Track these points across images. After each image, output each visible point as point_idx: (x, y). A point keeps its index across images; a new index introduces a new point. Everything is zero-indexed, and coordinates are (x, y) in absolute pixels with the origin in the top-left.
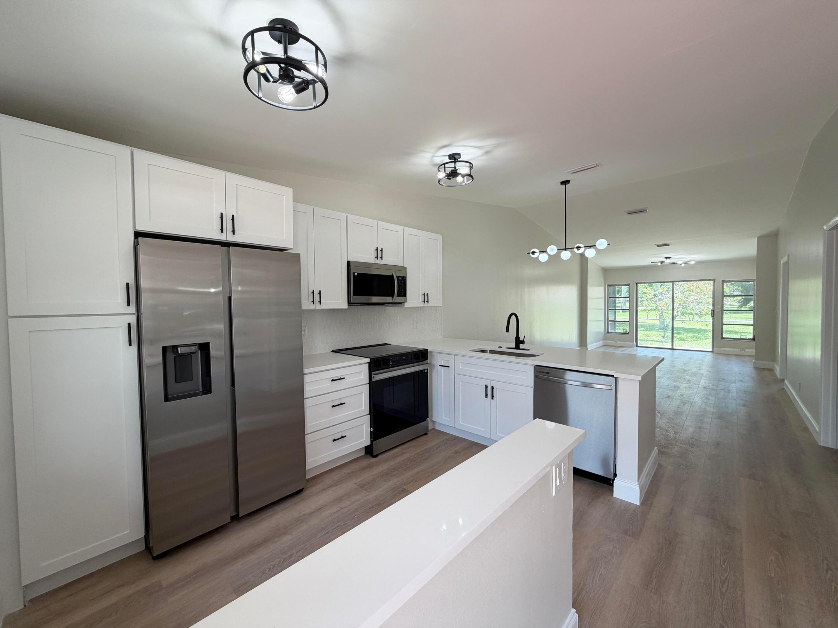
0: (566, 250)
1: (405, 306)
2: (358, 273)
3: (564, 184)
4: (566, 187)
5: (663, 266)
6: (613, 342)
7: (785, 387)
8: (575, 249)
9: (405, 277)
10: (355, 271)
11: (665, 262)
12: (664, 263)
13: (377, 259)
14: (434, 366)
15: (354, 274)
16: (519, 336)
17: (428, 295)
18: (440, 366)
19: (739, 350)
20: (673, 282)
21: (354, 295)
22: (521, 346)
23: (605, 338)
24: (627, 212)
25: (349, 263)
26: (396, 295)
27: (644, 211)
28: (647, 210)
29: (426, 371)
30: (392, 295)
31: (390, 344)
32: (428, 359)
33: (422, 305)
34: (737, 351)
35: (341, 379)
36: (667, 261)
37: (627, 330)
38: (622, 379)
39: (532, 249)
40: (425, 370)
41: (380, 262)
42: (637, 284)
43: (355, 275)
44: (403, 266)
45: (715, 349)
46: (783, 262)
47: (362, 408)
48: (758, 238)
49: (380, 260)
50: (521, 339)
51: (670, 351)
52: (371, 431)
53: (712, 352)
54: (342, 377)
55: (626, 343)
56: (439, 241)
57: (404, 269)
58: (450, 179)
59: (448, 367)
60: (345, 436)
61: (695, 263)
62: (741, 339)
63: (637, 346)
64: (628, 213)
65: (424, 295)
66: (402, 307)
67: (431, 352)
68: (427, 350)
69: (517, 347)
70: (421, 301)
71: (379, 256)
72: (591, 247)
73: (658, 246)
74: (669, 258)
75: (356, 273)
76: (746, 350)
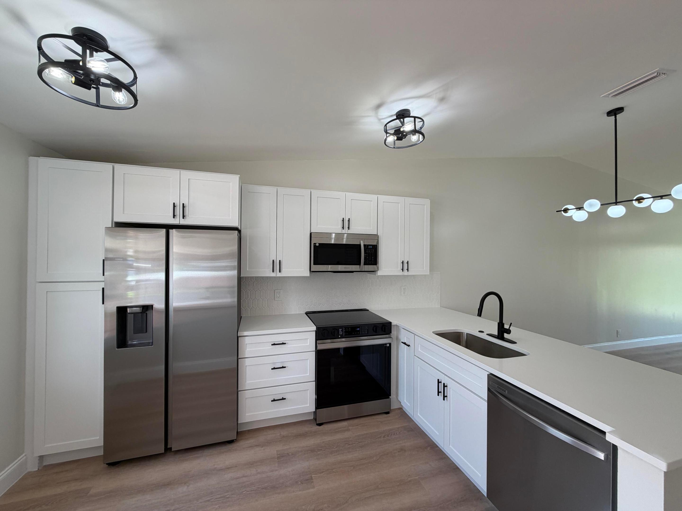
0: (616, 205)
1: (378, 275)
2: (319, 244)
3: (613, 114)
4: (617, 118)
8: (634, 202)
9: (376, 245)
10: (317, 241)
13: (343, 229)
15: (315, 245)
16: (504, 322)
17: (407, 263)
18: (402, 342)
21: (314, 264)
25: (311, 234)
26: (363, 264)
29: (388, 345)
30: (359, 264)
31: (368, 310)
32: (391, 333)
33: (401, 273)
35: (283, 344)
39: (564, 207)
40: (386, 344)
41: (347, 232)
44: (376, 234)
47: (307, 374)
49: (347, 230)
52: (316, 398)
54: (284, 342)
56: (425, 206)
57: (376, 237)
58: (401, 139)
59: (409, 346)
60: (285, 399)
65: (403, 263)
66: (376, 275)
67: (395, 326)
68: (391, 322)
69: (500, 337)
70: (399, 269)
71: (346, 226)
72: (663, 197)
75: (317, 244)
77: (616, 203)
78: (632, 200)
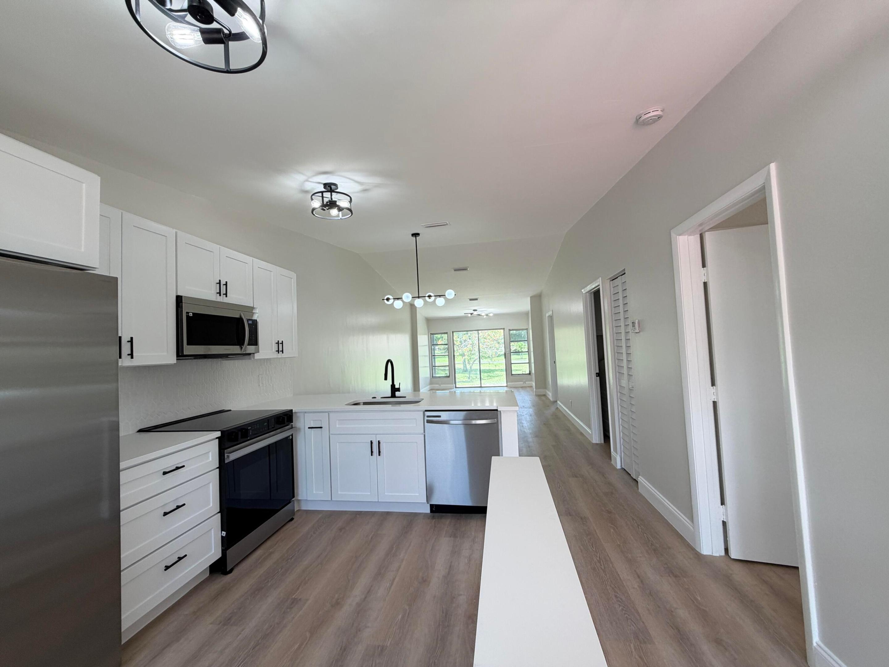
0: (419, 299)
1: (255, 358)
2: (193, 313)
3: (414, 236)
4: (417, 239)
5: (473, 316)
6: (438, 385)
7: (558, 407)
8: (427, 298)
9: (256, 322)
10: (188, 309)
11: (474, 314)
12: (472, 315)
13: (220, 295)
14: (299, 429)
15: (188, 314)
16: (395, 384)
17: (282, 343)
18: (309, 428)
19: (522, 383)
20: (478, 330)
21: (188, 344)
22: (397, 394)
23: (431, 383)
24: (454, 269)
25: (177, 298)
26: (247, 344)
27: (465, 269)
28: (468, 269)
29: (291, 437)
30: (240, 343)
31: (230, 410)
32: (292, 422)
33: (276, 355)
34: (520, 384)
35: (178, 468)
37: (447, 374)
38: (504, 411)
39: (386, 296)
40: (289, 436)
41: (223, 300)
42: (453, 332)
43: (190, 315)
44: (253, 306)
45: (508, 383)
46: (548, 315)
47: (209, 504)
48: (531, 297)
49: (223, 298)
52: (222, 536)
53: (507, 386)
54: (180, 466)
55: (447, 385)
56: (292, 279)
57: (253, 310)
58: (324, 210)
59: (321, 428)
60: (186, 556)
61: (493, 315)
62: (523, 374)
63: (456, 387)
65: (278, 343)
66: (251, 359)
67: (295, 412)
68: (292, 410)
69: (393, 395)
70: (274, 351)
71: (223, 291)
72: (441, 297)
73: (471, 300)
74: (476, 310)
75: (190, 313)
76: (527, 383)
77: (419, 297)
78: (425, 297)
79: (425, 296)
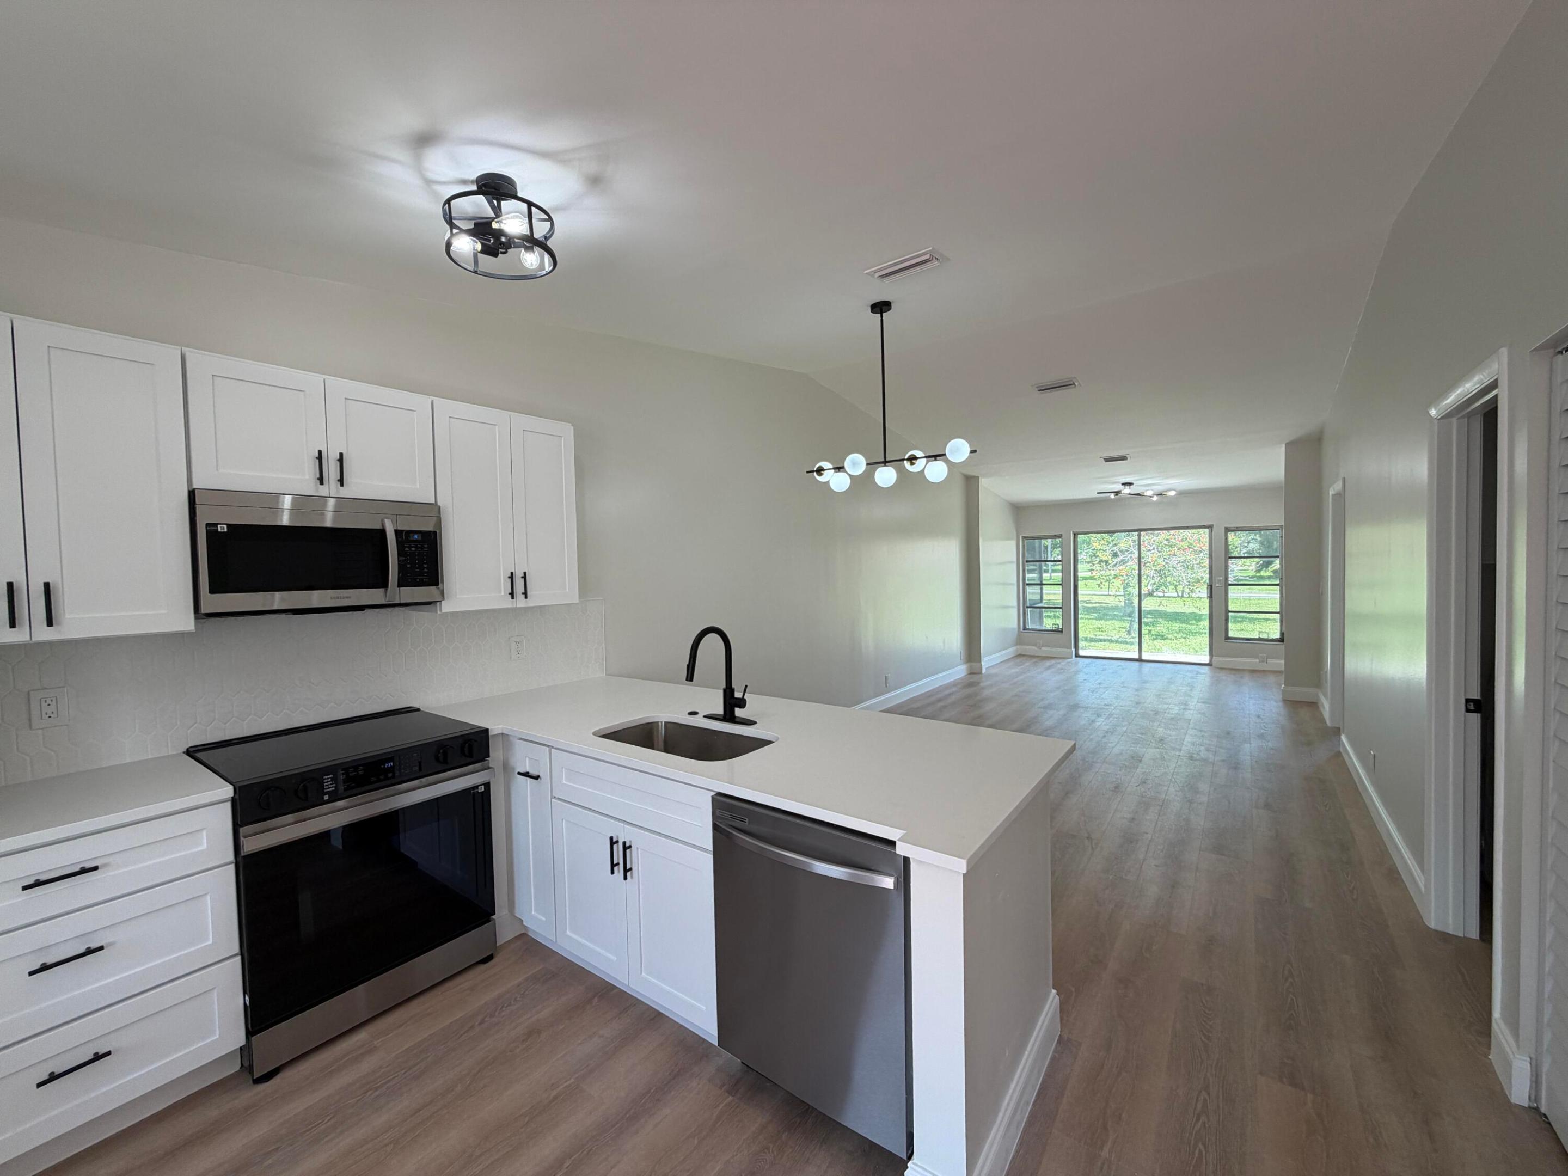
0: (885, 466)
1: (443, 611)
2: (230, 526)
3: (878, 310)
4: (884, 318)
5: (1119, 499)
6: (1033, 648)
8: (905, 462)
9: (435, 533)
10: (221, 517)
11: (1122, 492)
12: (1120, 495)
13: (321, 483)
15: (216, 527)
16: (733, 686)
17: (524, 577)
18: (520, 773)
19: (1257, 660)
20: (1139, 530)
21: (212, 591)
23: (1019, 641)
24: (1037, 387)
25: (192, 494)
26: (396, 584)
27: (1070, 385)
28: (1076, 384)
29: (482, 789)
30: (384, 584)
31: (418, 710)
32: (489, 757)
33: (508, 603)
34: (1252, 662)
35: (84, 871)
36: (1127, 490)
37: (1058, 625)
38: (920, 862)
39: (816, 463)
40: (476, 787)
41: (335, 491)
42: (1075, 535)
43: (219, 530)
44: (433, 502)
45: (1214, 659)
46: (1334, 493)
47: (207, 939)
48: (1287, 445)
49: (335, 487)
50: (738, 695)
51: (1137, 664)
53: (1209, 665)
54: (89, 865)
56: (563, 438)
57: (434, 510)
58: (495, 254)
59: (538, 777)
60: (108, 1053)
61: (1176, 495)
62: (1260, 639)
63: (1077, 656)
64: (1039, 389)
65: (510, 577)
66: (437, 612)
67: (498, 736)
69: (729, 716)
70: (503, 594)
71: (332, 474)
72: (938, 458)
73: (1108, 460)
74: (1130, 484)
76: (1269, 661)
77: (885, 462)
78: (903, 460)
79: (902, 458)
